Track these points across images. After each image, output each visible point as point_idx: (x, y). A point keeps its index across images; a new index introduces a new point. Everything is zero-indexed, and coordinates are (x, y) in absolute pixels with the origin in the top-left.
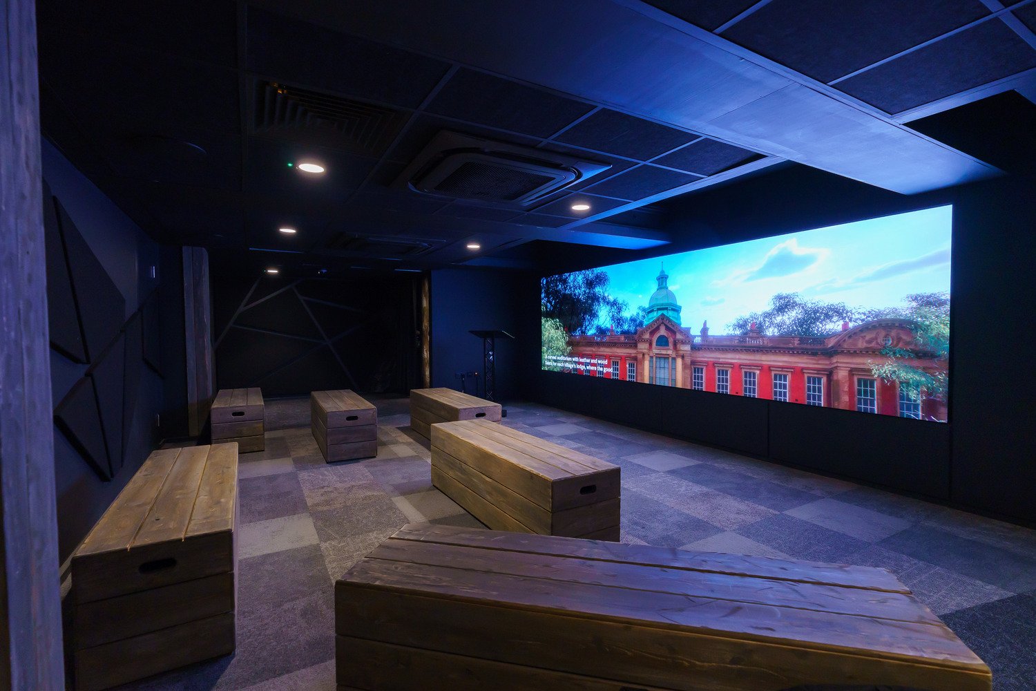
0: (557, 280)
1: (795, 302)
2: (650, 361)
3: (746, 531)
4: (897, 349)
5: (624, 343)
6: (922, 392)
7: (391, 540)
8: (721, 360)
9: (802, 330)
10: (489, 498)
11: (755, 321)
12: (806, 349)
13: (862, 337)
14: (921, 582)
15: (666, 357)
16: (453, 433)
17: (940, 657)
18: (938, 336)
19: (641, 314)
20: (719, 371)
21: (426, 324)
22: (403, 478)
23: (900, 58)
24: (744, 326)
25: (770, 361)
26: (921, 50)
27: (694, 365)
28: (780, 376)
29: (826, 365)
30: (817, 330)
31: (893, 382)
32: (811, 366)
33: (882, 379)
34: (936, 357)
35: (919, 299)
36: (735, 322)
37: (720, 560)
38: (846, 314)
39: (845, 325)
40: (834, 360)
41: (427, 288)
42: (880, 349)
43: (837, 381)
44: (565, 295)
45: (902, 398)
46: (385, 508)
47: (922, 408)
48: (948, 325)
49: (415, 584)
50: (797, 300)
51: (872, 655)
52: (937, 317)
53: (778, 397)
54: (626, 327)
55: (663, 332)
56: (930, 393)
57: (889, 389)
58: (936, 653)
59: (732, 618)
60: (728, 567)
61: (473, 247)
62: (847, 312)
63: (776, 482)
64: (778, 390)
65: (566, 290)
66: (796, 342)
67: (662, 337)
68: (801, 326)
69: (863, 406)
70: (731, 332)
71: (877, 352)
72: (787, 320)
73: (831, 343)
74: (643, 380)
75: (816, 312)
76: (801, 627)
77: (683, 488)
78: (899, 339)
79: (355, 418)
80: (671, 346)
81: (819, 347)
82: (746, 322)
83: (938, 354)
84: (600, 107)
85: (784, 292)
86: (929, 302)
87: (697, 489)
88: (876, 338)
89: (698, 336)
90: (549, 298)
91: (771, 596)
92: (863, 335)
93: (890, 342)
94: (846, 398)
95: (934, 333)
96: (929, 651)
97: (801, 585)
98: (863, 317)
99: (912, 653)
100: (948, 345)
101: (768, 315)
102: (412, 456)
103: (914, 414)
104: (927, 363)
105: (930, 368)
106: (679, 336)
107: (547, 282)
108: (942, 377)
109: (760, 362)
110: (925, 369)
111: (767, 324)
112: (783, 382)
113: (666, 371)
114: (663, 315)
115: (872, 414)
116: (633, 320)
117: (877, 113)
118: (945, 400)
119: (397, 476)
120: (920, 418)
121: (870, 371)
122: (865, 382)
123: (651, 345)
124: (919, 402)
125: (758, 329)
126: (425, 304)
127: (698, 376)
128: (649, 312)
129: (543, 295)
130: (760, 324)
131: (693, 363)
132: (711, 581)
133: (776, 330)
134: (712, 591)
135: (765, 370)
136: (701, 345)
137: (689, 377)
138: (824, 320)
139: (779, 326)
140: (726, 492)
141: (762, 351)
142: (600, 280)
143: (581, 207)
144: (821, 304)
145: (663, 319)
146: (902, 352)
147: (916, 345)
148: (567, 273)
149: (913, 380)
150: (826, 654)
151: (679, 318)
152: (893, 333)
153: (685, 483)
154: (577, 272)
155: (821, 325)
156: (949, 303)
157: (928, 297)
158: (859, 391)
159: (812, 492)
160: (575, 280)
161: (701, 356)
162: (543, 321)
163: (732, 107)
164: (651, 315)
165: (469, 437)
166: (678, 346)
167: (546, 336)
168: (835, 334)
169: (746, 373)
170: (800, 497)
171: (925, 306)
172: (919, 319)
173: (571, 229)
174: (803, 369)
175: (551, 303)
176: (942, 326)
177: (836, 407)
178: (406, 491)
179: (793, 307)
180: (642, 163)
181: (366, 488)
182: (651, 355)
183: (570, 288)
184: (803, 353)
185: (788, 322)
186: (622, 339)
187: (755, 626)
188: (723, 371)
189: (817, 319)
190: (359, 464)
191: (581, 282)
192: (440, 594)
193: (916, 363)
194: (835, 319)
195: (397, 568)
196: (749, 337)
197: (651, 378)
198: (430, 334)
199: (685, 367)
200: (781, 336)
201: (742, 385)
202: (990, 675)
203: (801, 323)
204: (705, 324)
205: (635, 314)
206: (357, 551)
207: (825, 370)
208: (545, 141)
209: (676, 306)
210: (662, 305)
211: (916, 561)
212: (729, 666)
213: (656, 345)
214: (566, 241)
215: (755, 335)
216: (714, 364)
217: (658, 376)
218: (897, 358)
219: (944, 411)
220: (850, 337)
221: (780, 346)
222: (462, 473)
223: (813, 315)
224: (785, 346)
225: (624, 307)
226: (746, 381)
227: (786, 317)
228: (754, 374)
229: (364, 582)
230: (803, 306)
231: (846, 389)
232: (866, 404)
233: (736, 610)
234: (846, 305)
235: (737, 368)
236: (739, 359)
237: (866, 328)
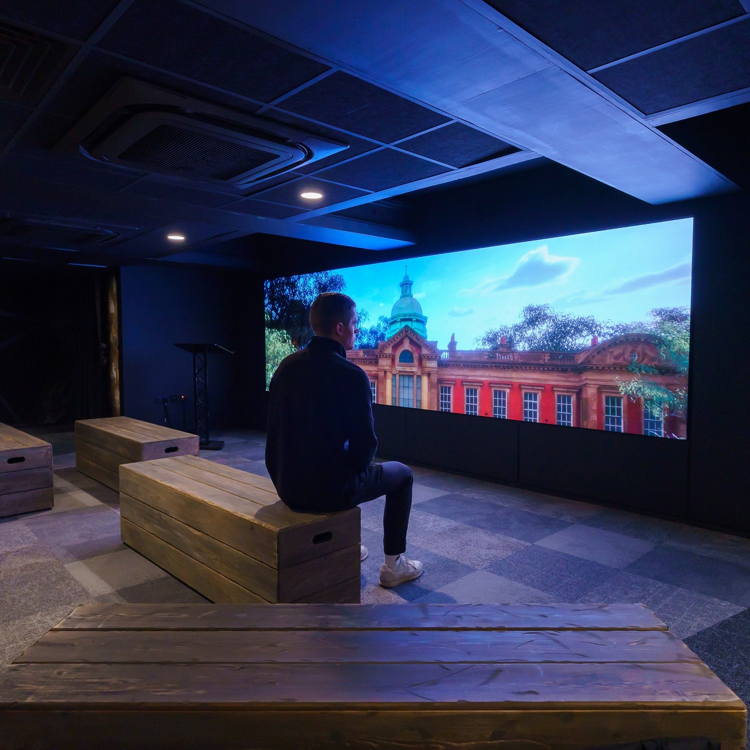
0: (283, 283)
1: (545, 315)
2: (392, 380)
3: (497, 567)
4: (643, 365)
5: (363, 359)
6: (665, 409)
7: (52, 633)
8: (470, 378)
9: (552, 345)
10: (197, 555)
11: (505, 335)
12: (557, 366)
13: (610, 352)
14: (666, 605)
15: (410, 375)
16: (149, 475)
17: (701, 699)
18: (680, 351)
19: (383, 325)
20: (468, 390)
21: (114, 335)
22: (81, 536)
23: (658, 51)
24: (494, 340)
25: (520, 379)
26: (679, 45)
27: (441, 383)
28: (531, 394)
29: (576, 382)
30: (568, 346)
31: (638, 399)
32: (562, 384)
33: (629, 396)
34: (678, 373)
35: (663, 313)
36: (484, 335)
37: (476, 613)
38: (595, 328)
39: (594, 340)
40: (584, 377)
41: (115, 289)
42: (627, 365)
43: (587, 399)
44: (293, 301)
45: (646, 416)
46: (54, 579)
47: (664, 424)
48: (689, 340)
49: (87, 694)
50: (548, 312)
51: (637, 708)
52: (678, 332)
53: (528, 418)
54: (365, 340)
55: (407, 346)
56: (671, 410)
57: (635, 407)
58: (696, 695)
59: (491, 686)
60: (485, 621)
61: (176, 238)
62: (596, 326)
63: (526, 510)
64: (528, 409)
65: (294, 295)
66: (547, 358)
67: (405, 352)
68: (552, 341)
69: (610, 425)
70: (481, 347)
71: (623, 369)
72: (537, 333)
73: (581, 359)
74: (385, 400)
75: (565, 325)
76: (565, 684)
77: (431, 524)
78: (645, 355)
79: (21, 459)
80: (416, 362)
81: (569, 363)
82: (496, 335)
83: (679, 370)
84: (335, 69)
85: (535, 304)
86: (672, 316)
87: (446, 524)
88: (623, 354)
89: (445, 351)
90: (274, 305)
91: (532, 651)
92: (611, 350)
93: (637, 358)
94: (594, 417)
95: (676, 348)
96: (689, 693)
97: (562, 633)
98: (612, 332)
99: (674, 699)
100: (688, 362)
101: (518, 328)
102: (95, 507)
103: (657, 432)
104: (669, 379)
105: (671, 385)
106: (425, 351)
107: (271, 285)
108: (682, 393)
109: (510, 380)
110: (667, 385)
111: (518, 338)
112: (533, 401)
113: (411, 391)
114: (407, 326)
115: (619, 433)
116: (373, 332)
117: (633, 111)
118: (685, 417)
119: (73, 536)
120: (663, 436)
121: (617, 388)
122: (613, 399)
123: (393, 360)
124: (662, 419)
125: (508, 344)
126: (113, 309)
127: (446, 396)
128: (392, 323)
129: (266, 301)
130: (510, 338)
131: (440, 381)
132: (466, 641)
133: (526, 345)
134: (469, 653)
135: (516, 388)
136: (448, 361)
137: (436, 397)
138: (574, 334)
139: (529, 340)
140: (475, 525)
141: (512, 367)
142: (336, 285)
143: (311, 196)
144: (571, 317)
145: (406, 332)
146: (647, 368)
147: (660, 361)
148: (296, 275)
149: (657, 397)
150: (591, 713)
151: (424, 331)
152: (639, 349)
153: (432, 518)
154: (308, 275)
155: (571, 340)
156: (689, 318)
157: (671, 312)
158: (607, 409)
159: (562, 519)
160: (305, 284)
161: (449, 373)
162: (267, 332)
163: (486, 87)
164: (394, 327)
165: (172, 480)
166: (424, 362)
167: (271, 351)
168: (585, 350)
169: (496, 392)
170: (551, 525)
171: (668, 320)
172: (663, 334)
173: (301, 222)
174: (553, 387)
175: (276, 311)
176: (683, 341)
177: (585, 427)
178: (84, 553)
179: (544, 319)
180: (385, 146)
181: (27, 553)
182: (394, 372)
183: (300, 293)
184: (553, 370)
185: (538, 336)
186: (361, 354)
187: (516, 691)
188: (472, 390)
189: (568, 333)
190: (17, 522)
191: (312, 286)
192: (125, 704)
193: (659, 379)
194: (585, 333)
195: (60, 673)
196: (499, 353)
197: (393, 399)
198: (120, 347)
199: (431, 386)
200: (532, 351)
201: (492, 406)
202: (746, 711)
203: (552, 337)
204: (453, 337)
205: (376, 325)
206: (10, 643)
207: (574, 387)
208: (266, 107)
209: (421, 316)
210: (405, 315)
211: (660, 584)
212: (488, 742)
213: (400, 361)
214: (295, 236)
215: (505, 350)
216: (462, 382)
217: (401, 396)
218: (642, 374)
219: (683, 428)
220: (599, 353)
221: (530, 362)
222: (162, 527)
223: (564, 329)
224: (536, 362)
225: (363, 317)
226: (496, 401)
227: (536, 331)
228: (504, 393)
229: (10, 700)
230: (553, 319)
231: (595, 407)
232: (613, 423)
233: (495, 674)
234: (595, 318)
235: (487, 386)
236: (489, 376)
237: (615, 342)
